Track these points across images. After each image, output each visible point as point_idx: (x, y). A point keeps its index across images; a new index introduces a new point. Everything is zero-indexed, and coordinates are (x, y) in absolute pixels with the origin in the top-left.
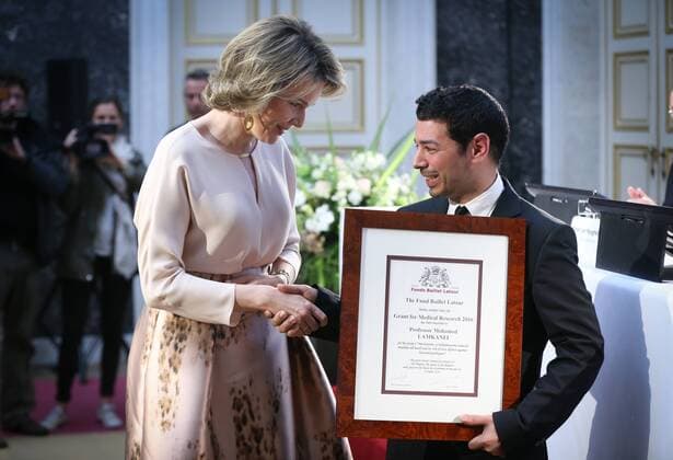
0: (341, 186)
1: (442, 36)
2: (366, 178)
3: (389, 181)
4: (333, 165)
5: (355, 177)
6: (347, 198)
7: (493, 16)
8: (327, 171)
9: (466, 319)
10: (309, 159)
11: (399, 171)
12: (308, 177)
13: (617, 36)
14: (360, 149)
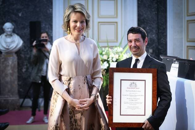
0: (110, 56)
1: (139, 15)
2: (117, 54)
3: (124, 55)
4: (108, 51)
5: (114, 54)
6: (112, 60)
7: (153, 10)
8: (107, 52)
9: (142, 95)
10: (102, 49)
11: (126, 52)
12: (101, 54)
13: (188, 16)
14: (116, 47)
